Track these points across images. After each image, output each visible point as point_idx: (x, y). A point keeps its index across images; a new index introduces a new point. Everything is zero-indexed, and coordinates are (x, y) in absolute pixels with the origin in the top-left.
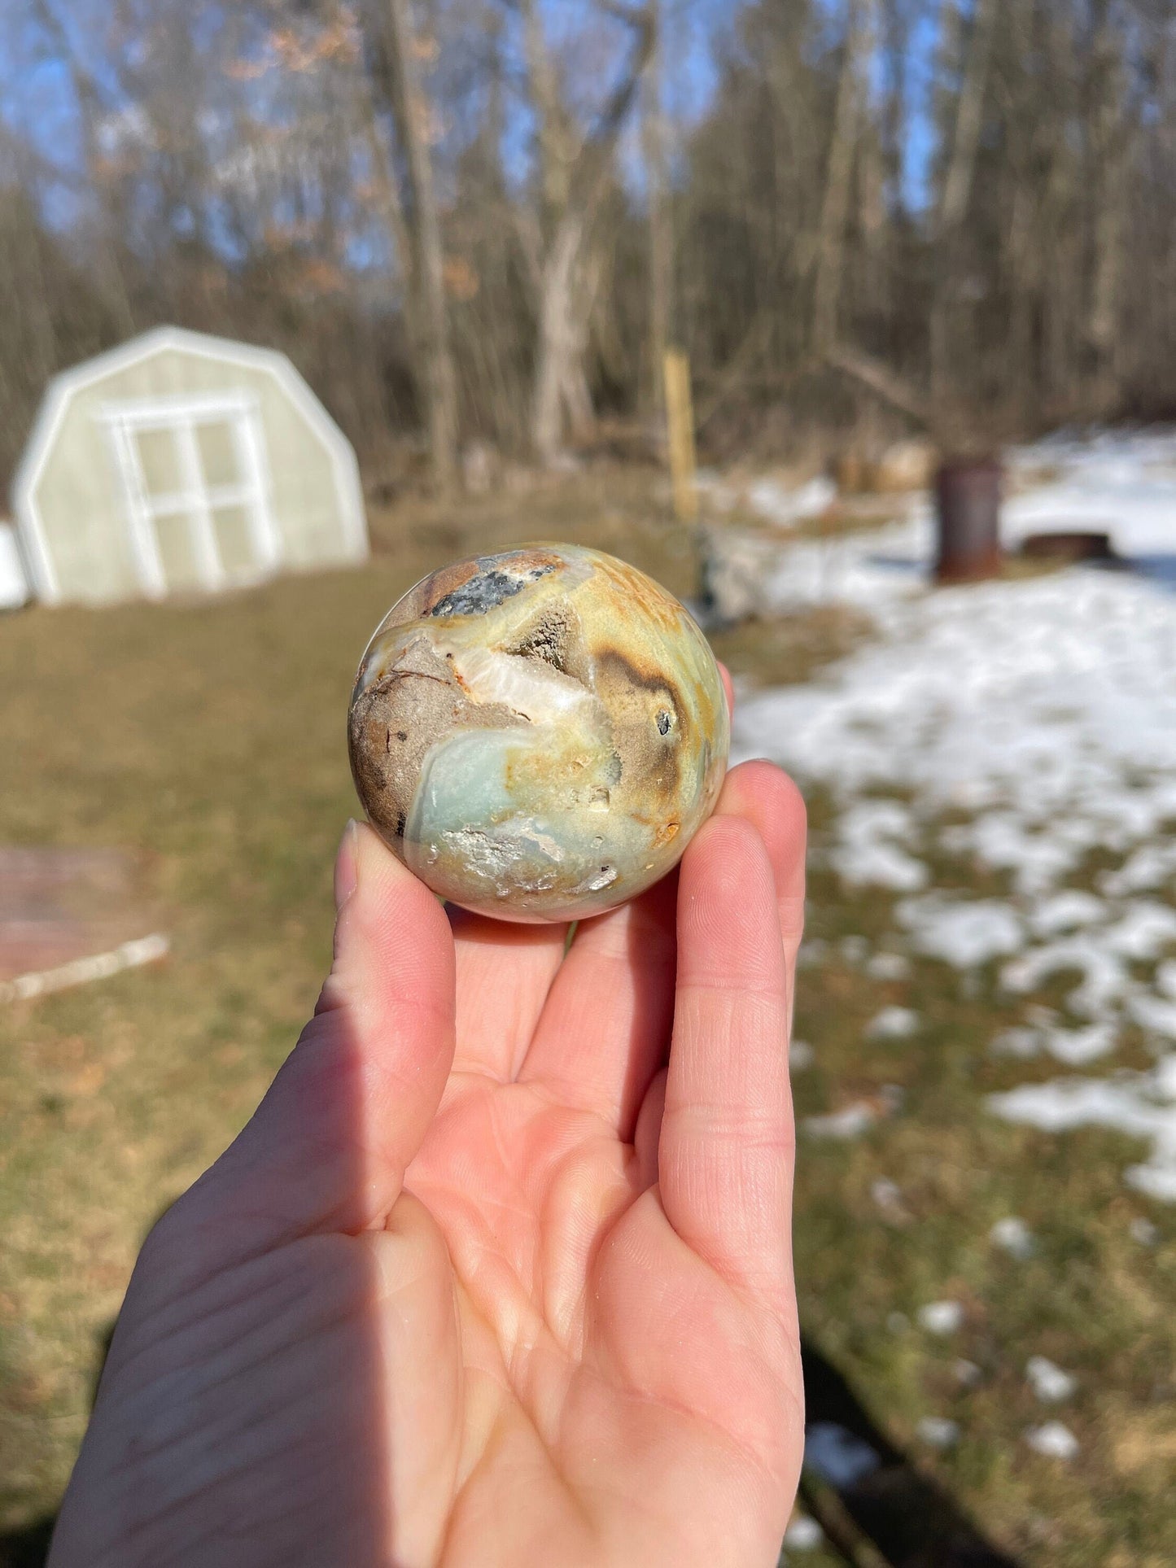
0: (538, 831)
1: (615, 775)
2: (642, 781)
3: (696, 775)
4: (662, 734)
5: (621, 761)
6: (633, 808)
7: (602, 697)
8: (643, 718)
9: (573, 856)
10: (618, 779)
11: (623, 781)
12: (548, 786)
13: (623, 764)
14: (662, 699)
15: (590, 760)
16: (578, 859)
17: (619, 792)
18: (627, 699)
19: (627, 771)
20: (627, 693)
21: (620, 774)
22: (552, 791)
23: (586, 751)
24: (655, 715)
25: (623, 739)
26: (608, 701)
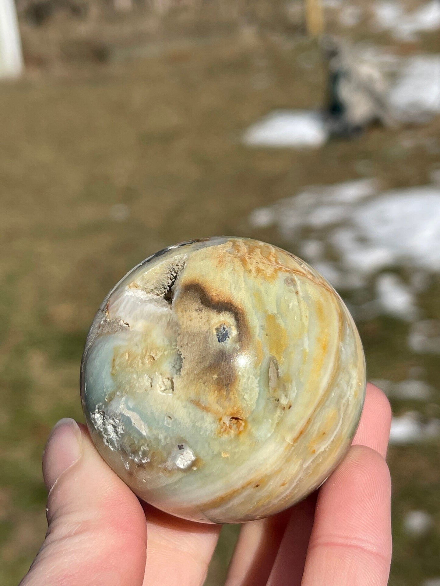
0: (129, 409)
1: (178, 368)
2: (198, 375)
3: (256, 381)
4: (219, 342)
5: (182, 357)
6: (192, 395)
7: (177, 312)
8: (205, 328)
9: (155, 432)
10: (179, 370)
11: (183, 372)
12: (133, 372)
13: (184, 360)
14: (227, 318)
15: (160, 354)
16: (158, 434)
17: (180, 380)
18: (194, 314)
19: (187, 366)
20: (196, 310)
21: (181, 367)
22: (135, 376)
23: (157, 348)
24: (215, 327)
25: (185, 342)
26: (180, 314)
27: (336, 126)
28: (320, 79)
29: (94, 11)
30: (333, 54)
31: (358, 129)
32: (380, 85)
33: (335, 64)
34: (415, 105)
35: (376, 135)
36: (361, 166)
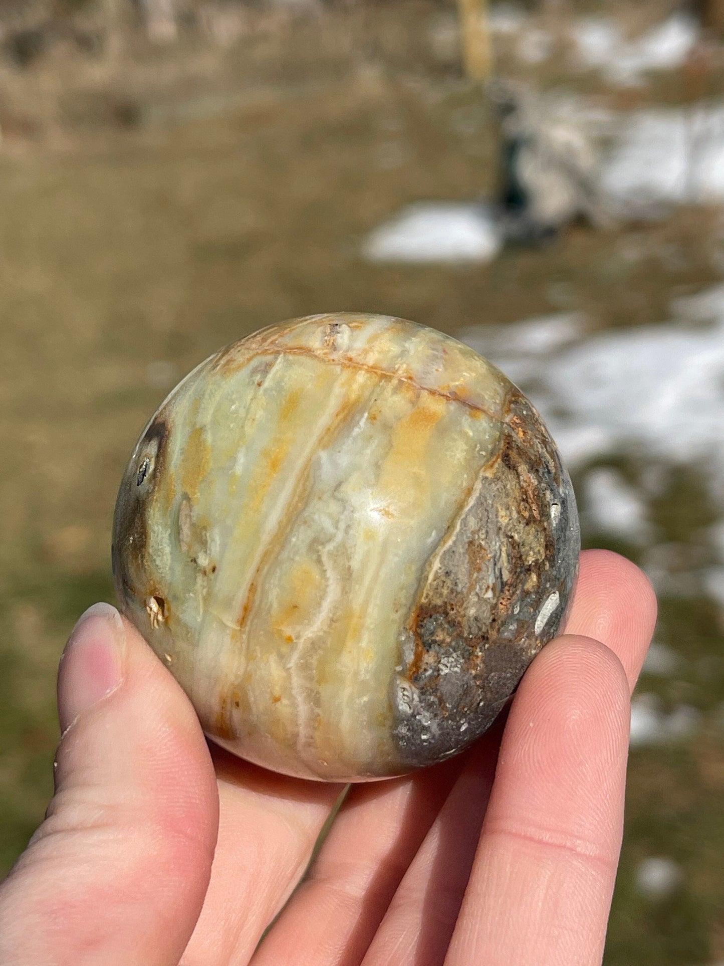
3: (167, 535)
27: (514, 227)
28: (488, 150)
29: (115, 43)
30: (508, 109)
31: (550, 232)
32: (586, 160)
33: (512, 127)
34: (643, 191)
35: (579, 241)
36: (556, 293)
